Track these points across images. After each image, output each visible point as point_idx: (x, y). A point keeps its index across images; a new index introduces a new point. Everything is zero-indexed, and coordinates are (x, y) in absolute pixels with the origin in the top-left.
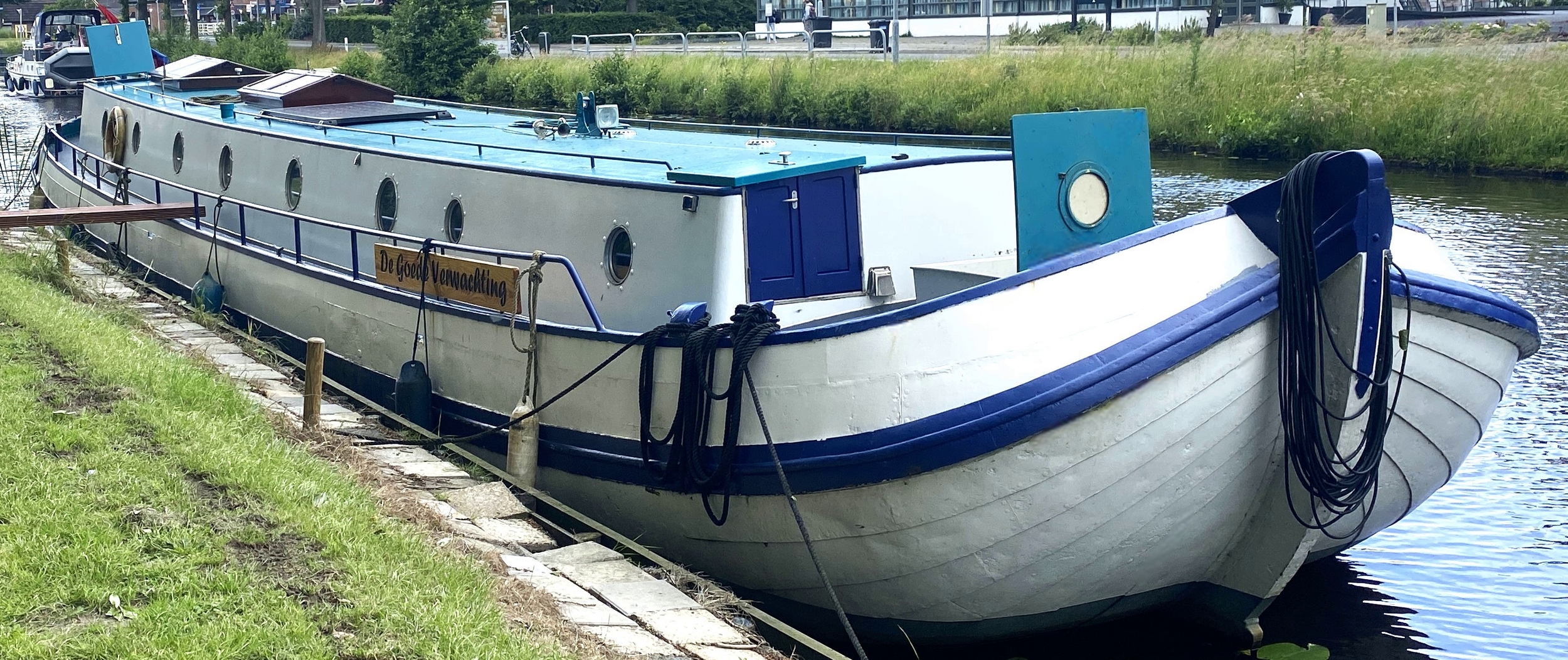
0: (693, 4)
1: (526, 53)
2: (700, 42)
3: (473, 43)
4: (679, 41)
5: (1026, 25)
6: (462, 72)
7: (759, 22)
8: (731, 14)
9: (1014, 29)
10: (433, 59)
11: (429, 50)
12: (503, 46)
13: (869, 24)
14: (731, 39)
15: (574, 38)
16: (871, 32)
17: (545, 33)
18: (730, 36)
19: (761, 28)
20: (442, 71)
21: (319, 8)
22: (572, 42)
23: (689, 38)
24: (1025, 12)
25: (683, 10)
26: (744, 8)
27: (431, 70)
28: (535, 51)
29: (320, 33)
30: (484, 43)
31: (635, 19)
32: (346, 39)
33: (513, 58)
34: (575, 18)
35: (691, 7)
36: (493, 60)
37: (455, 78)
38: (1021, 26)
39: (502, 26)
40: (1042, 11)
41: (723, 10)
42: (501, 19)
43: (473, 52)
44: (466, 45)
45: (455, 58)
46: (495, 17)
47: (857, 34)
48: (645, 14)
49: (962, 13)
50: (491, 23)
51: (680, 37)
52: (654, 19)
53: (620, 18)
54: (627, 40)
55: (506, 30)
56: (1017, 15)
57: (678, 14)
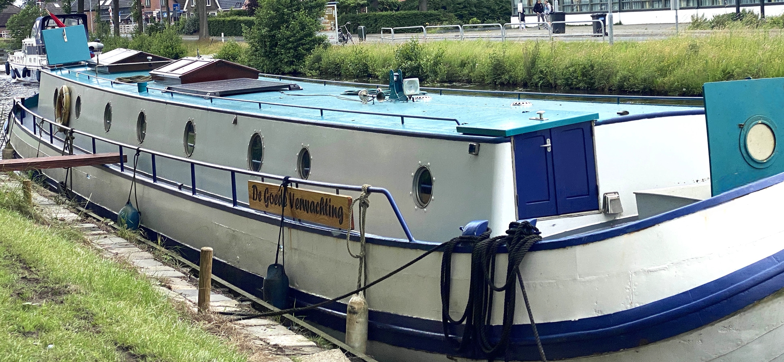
0: (466, 5)
1: (349, 41)
2: (471, 31)
3: (311, 34)
4: (457, 30)
5: (703, 16)
6: (304, 55)
7: (514, 16)
8: (493, 11)
9: (695, 18)
10: (283, 46)
11: (280, 40)
12: (332, 36)
14: (494, 28)
15: (383, 29)
16: (593, 22)
17: (362, 27)
18: (493, 26)
19: (515, 20)
20: (289, 55)
21: (204, 12)
22: (382, 32)
23: (464, 28)
24: (703, 6)
25: (460, 8)
26: (502, 6)
27: (282, 54)
28: (355, 39)
29: (204, 29)
30: (318, 35)
31: (425, 15)
32: (223, 34)
33: (340, 44)
34: (383, 16)
35: (465, 7)
36: (326, 46)
37: (299, 60)
38: (700, 16)
39: (332, 22)
40: (715, 5)
41: (487, 8)
42: (331, 18)
43: (311, 41)
44: (306, 36)
45: (298, 46)
46: (327, 16)
47: (584, 24)
48: (433, 12)
49: (657, 7)
50: (324, 21)
51: (458, 28)
52: (439, 15)
53: (415, 15)
54: (421, 30)
55: (335, 25)
56: (697, 8)
57: (456, 11)
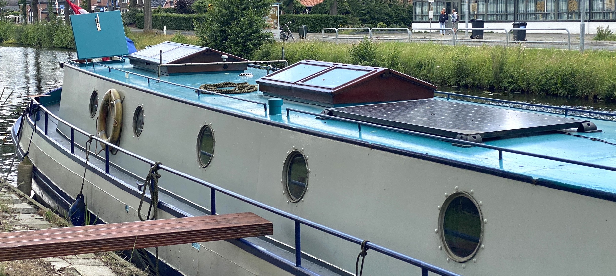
1: (290, 38)
2: (379, 33)
3: (257, 31)
4: (367, 32)
5: (608, 28)
6: (252, 50)
7: (414, 22)
9: (600, 30)
10: (233, 41)
11: (230, 35)
12: (276, 33)
13: (513, 25)
14: (397, 32)
15: (324, 29)
17: (304, 26)
18: (396, 30)
19: (414, 25)
20: (238, 49)
22: (323, 32)
23: (373, 31)
25: (364, 14)
27: (231, 48)
28: (296, 36)
29: (148, 23)
30: (264, 31)
31: (335, 19)
32: (165, 27)
33: (281, 41)
36: (271, 42)
37: (247, 53)
39: (275, 21)
42: (274, 17)
43: (258, 37)
44: (254, 32)
45: (247, 41)
46: (271, 15)
48: (342, 16)
50: (268, 19)
51: (368, 30)
52: (346, 19)
55: (277, 23)
56: (589, 21)
57: (361, 16)
